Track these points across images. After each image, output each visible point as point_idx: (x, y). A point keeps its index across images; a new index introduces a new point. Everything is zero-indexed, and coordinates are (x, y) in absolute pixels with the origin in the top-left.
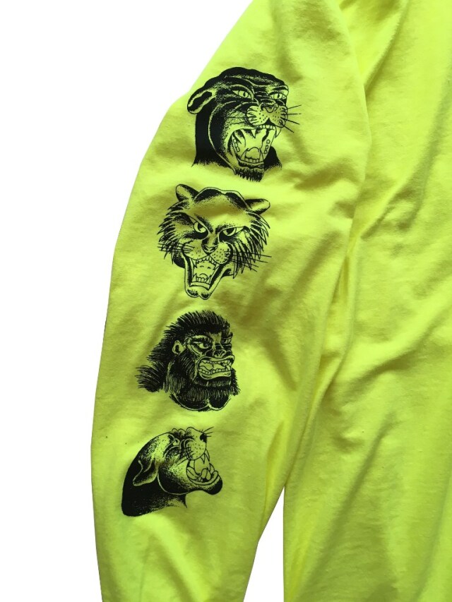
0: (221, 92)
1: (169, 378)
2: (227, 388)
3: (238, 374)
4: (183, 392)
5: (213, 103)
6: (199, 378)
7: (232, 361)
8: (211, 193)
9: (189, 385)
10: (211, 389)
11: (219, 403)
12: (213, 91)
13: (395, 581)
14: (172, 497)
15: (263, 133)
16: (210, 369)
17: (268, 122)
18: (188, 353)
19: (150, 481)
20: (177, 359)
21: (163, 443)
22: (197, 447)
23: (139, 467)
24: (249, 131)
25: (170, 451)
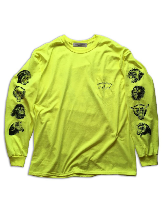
0: (22, 73)
1: (15, 114)
2: (24, 115)
3: (25, 113)
4: (17, 116)
5: (21, 75)
6: (19, 114)
7: (25, 111)
8: (19, 87)
9: (18, 115)
10: (21, 115)
11: (23, 118)
12: (21, 73)
13: (50, 143)
14: (17, 132)
15: (27, 79)
16: (21, 112)
17: (28, 77)
18: (18, 110)
19: (13, 130)
20: (16, 111)
21: (15, 124)
22: (20, 124)
23: (11, 128)
24: (25, 79)
25: (16, 125)
